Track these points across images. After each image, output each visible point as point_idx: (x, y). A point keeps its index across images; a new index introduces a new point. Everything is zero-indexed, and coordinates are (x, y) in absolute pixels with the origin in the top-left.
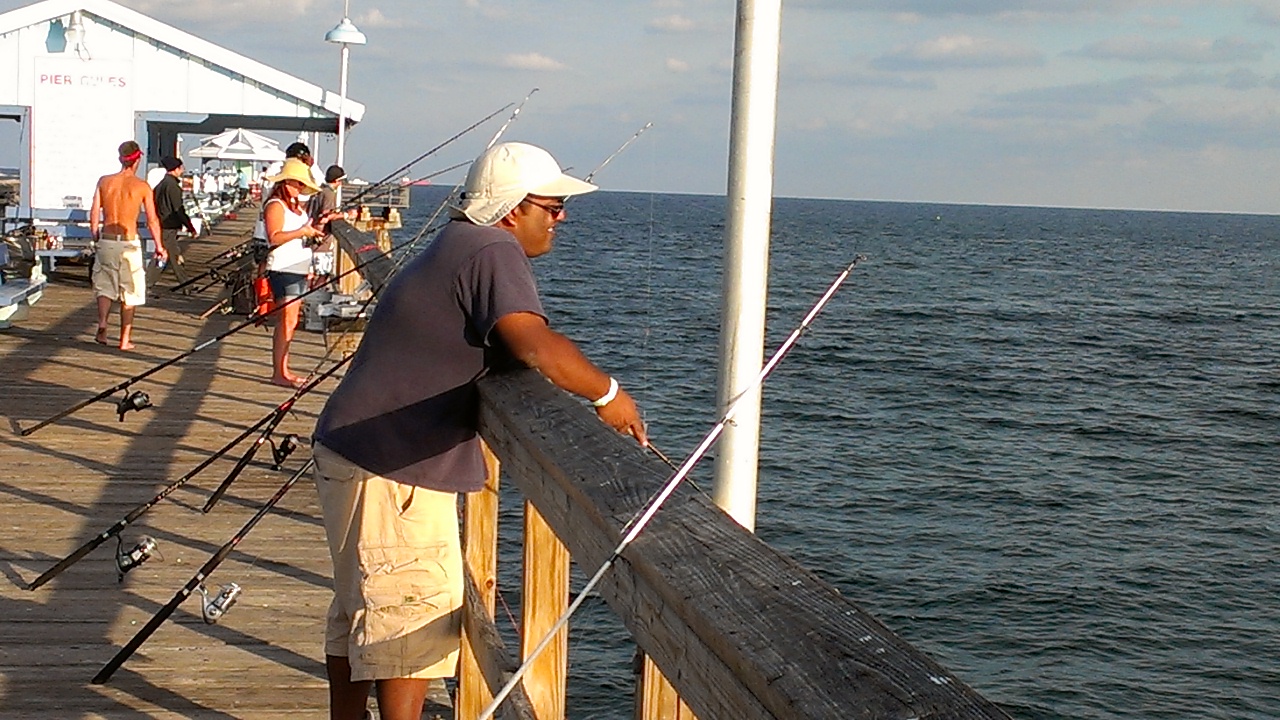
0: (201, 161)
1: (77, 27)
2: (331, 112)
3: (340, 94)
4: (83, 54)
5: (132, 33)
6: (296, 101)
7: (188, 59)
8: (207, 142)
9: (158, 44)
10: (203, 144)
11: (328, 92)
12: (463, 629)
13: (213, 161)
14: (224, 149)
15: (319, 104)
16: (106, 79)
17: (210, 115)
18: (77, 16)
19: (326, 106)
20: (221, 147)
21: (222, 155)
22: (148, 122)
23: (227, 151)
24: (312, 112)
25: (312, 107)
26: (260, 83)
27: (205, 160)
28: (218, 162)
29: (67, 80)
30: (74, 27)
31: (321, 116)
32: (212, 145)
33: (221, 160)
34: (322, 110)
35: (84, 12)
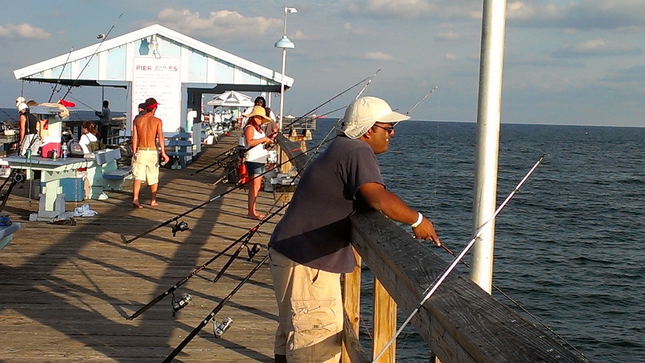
0: (213, 107)
1: (154, 43)
2: (277, 82)
3: (282, 73)
4: (157, 56)
5: (181, 45)
6: (260, 77)
7: (207, 57)
8: (216, 98)
9: (193, 50)
10: (214, 99)
11: (276, 73)
12: (343, 342)
13: (219, 107)
14: (224, 101)
15: (271, 78)
16: (168, 68)
17: (218, 84)
18: (154, 36)
19: (275, 79)
20: (223, 100)
21: (223, 104)
22: (188, 88)
23: (226, 102)
24: (268, 82)
25: (268, 80)
26: (242, 68)
27: (215, 107)
28: (222, 107)
29: (149, 68)
30: (153, 42)
31: (272, 84)
32: (219, 99)
33: (222, 106)
34: (273, 82)
35: (158, 35)
